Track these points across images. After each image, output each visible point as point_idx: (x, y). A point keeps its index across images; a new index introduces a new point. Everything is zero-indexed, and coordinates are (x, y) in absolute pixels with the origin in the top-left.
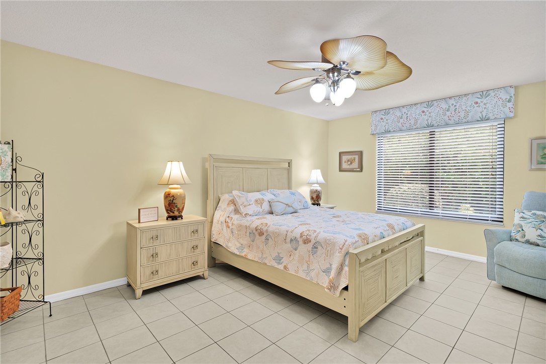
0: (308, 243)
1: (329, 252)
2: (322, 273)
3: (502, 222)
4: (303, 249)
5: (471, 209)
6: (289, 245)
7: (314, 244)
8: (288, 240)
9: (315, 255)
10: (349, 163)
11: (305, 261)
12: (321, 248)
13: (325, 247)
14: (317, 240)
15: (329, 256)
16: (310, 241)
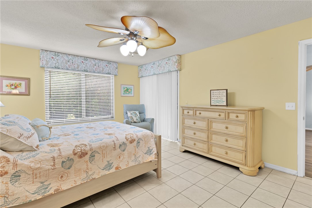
0: (133, 142)
1: (146, 141)
2: (145, 155)
3: (113, 118)
4: (130, 147)
5: (73, 116)
6: (119, 150)
7: (138, 141)
8: (117, 146)
9: (139, 148)
10: (13, 87)
11: (132, 154)
12: (142, 141)
13: (144, 140)
14: (139, 138)
15: (147, 144)
16: (135, 140)
